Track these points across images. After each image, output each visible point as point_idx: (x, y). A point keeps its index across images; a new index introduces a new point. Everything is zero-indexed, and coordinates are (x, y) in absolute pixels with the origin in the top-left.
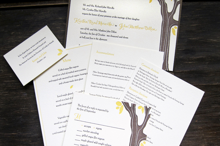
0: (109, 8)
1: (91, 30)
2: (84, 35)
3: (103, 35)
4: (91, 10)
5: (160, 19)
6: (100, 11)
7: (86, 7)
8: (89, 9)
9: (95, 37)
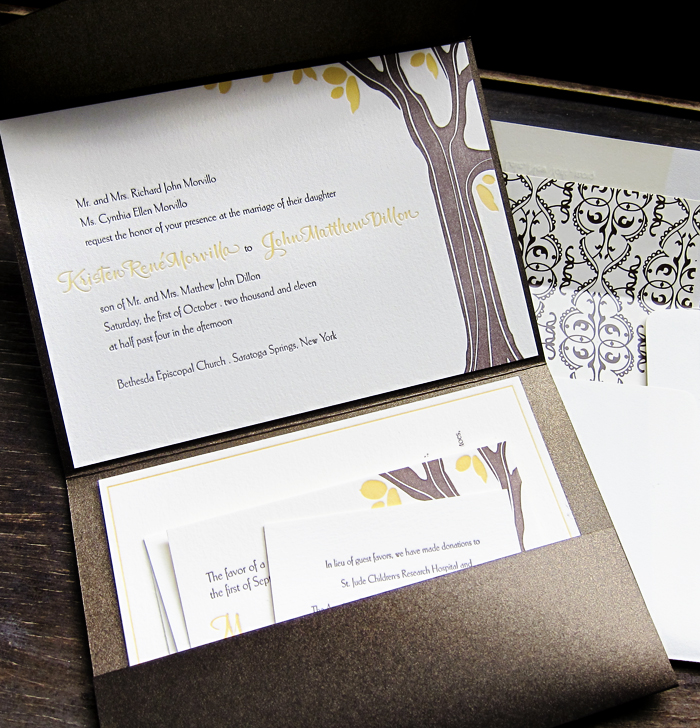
0: (192, 183)
1: (147, 300)
2: (124, 334)
3: (207, 306)
4: (119, 216)
5: (416, 164)
6: (162, 208)
7: (93, 212)
8: (109, 215)
9: (176, 323)
